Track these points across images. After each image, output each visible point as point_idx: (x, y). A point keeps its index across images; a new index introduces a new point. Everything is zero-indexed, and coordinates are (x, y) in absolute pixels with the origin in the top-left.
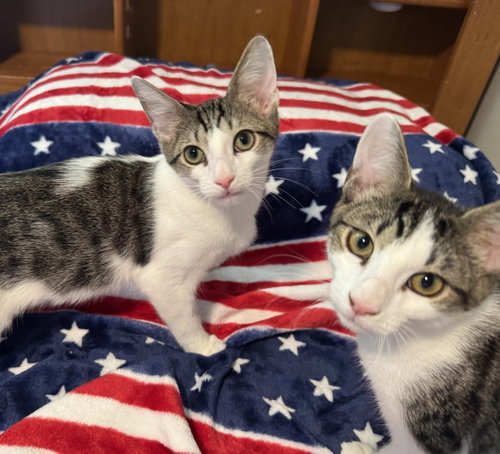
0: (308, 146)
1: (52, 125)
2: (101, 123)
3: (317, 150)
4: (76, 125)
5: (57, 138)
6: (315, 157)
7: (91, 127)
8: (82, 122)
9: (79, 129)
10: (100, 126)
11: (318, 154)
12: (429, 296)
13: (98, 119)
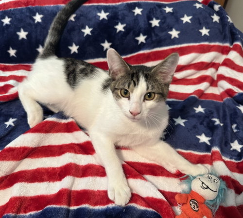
0: (137, 8)
1: (11, 10)
2: (34, 6)
3: (141, 10)
4: (22, 9)
5: (13, 16)
6: (140, 13)
7: (29, 9)
8: (25, 7)
9: (24, 11)
10: (33, 8)
11: (141, 12)
12: (152, 99)
13: (32, 5)
